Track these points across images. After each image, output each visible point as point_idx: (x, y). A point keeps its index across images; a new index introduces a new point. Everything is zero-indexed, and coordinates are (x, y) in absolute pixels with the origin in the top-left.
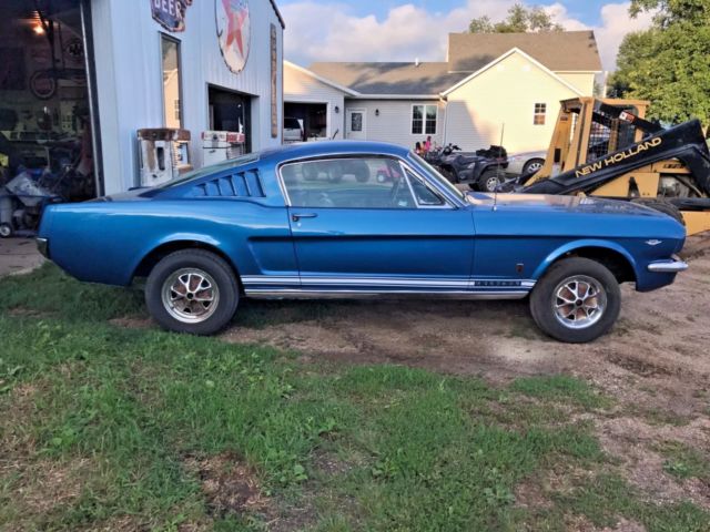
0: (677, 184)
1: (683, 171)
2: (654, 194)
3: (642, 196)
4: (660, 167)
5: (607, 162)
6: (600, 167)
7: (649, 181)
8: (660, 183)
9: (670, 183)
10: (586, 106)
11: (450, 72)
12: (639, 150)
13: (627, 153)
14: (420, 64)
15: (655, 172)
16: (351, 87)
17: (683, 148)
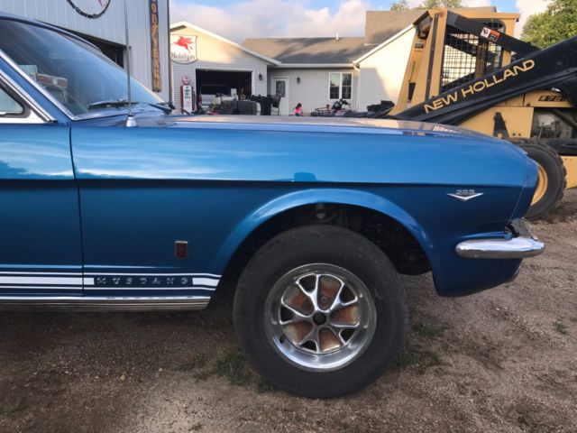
0: (557, 123)
1: (564, 104)
2: (527, 135)
3: (511, 136)
4: (535, 100)
5: (464, 93)
6: (455, 100)
7: (519, 118)
8: (535, 121)
9: (547, 120)
10: (436, 20)
11: (366, 45)
12: (505, 76)
13: (490, 81)
14: (340, 39)
15: (528, 105)
16: (276, 58)
17: (564, 73)
